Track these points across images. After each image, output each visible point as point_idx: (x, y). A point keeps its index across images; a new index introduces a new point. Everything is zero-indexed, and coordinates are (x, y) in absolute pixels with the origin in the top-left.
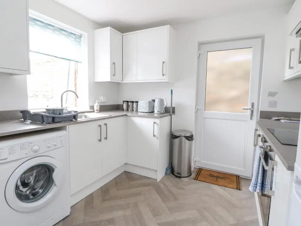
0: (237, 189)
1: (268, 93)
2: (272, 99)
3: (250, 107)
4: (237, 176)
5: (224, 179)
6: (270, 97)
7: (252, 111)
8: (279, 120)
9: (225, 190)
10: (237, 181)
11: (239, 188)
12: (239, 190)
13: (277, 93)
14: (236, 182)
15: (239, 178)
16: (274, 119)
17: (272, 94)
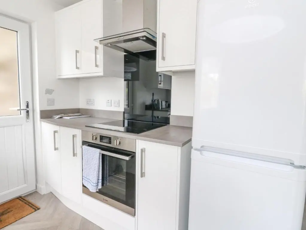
0: (36, 210)
1: (46, 90)
2: (50, 96)
3: (25, 108)
4: (17, 198)
5: (8, 212)
6: (48, 94)
7: (28, 112)
8: (61, 118)
9: (24, 222)
10: (25, 203)
11: (37, 207)
12: (39, 209)
13: (54, 90)
14: (25, 205)
15: (22, 199)
16: (57, 118)
17: (49, 92)
